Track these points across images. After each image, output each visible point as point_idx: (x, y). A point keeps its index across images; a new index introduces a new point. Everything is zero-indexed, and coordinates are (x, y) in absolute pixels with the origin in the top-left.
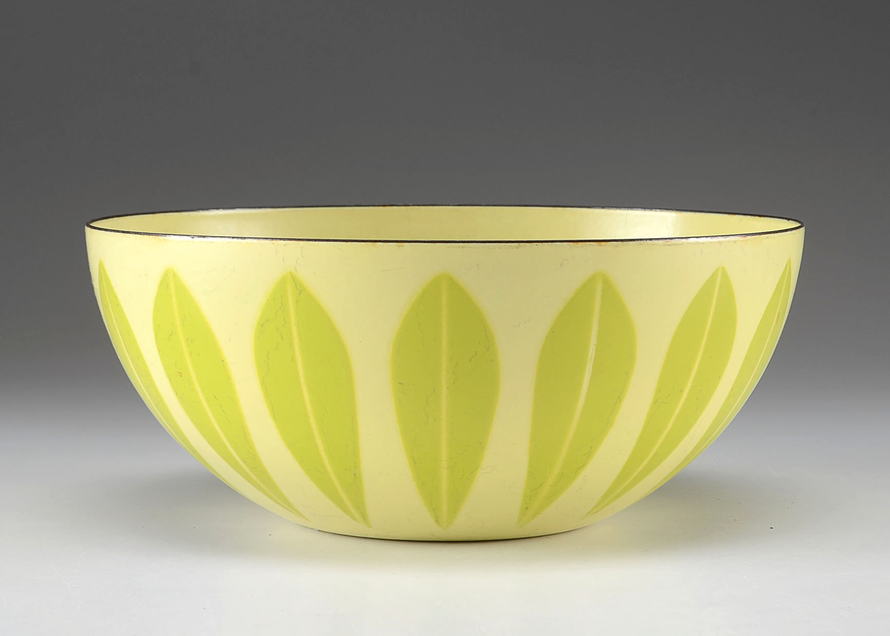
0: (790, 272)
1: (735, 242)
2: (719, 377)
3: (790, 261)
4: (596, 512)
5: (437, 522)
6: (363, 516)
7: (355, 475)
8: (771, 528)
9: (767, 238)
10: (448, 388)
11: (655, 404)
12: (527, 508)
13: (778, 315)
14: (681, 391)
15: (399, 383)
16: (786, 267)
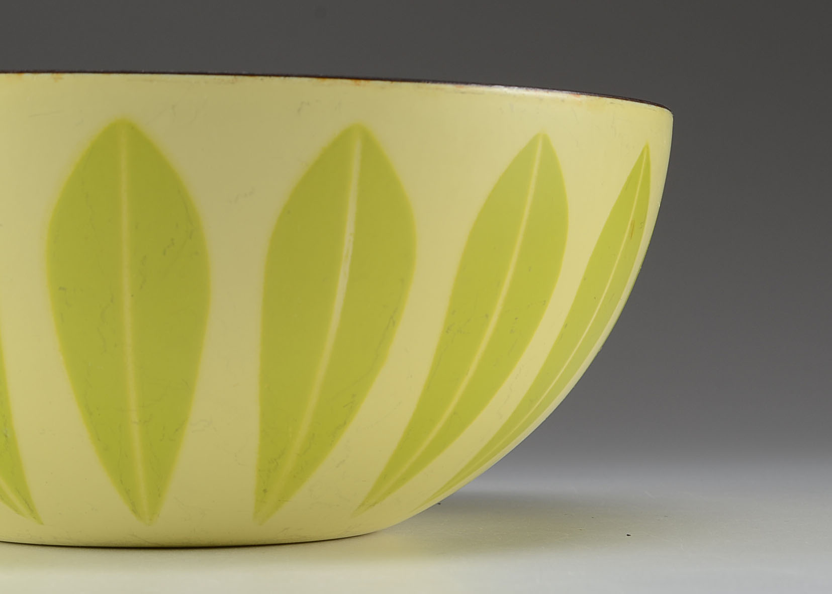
0: (648, 164)
1: (563, 101)
2: (545, 301)
3: (647, 147)
4: (374, 505)
5: (135, 511)
6: (28, 505)
7: (6, 436)
8: (628, 535)
9: (611, 103)
10: (132, 296)
11: (447, 332)
12: (265, 491)
13: (633, 225)
14: (487, 316)
15: (60, 288)
16: (642, 154)
